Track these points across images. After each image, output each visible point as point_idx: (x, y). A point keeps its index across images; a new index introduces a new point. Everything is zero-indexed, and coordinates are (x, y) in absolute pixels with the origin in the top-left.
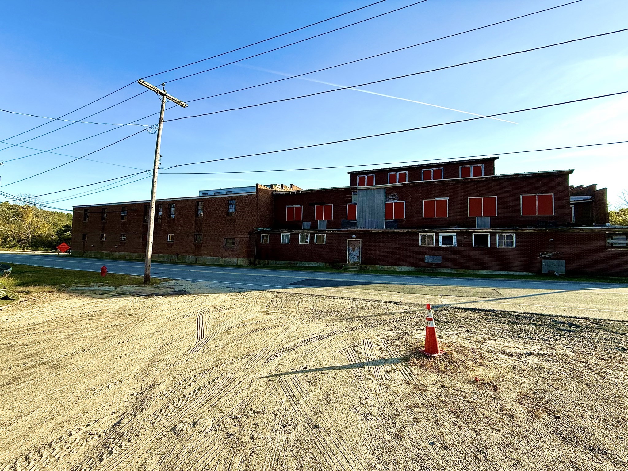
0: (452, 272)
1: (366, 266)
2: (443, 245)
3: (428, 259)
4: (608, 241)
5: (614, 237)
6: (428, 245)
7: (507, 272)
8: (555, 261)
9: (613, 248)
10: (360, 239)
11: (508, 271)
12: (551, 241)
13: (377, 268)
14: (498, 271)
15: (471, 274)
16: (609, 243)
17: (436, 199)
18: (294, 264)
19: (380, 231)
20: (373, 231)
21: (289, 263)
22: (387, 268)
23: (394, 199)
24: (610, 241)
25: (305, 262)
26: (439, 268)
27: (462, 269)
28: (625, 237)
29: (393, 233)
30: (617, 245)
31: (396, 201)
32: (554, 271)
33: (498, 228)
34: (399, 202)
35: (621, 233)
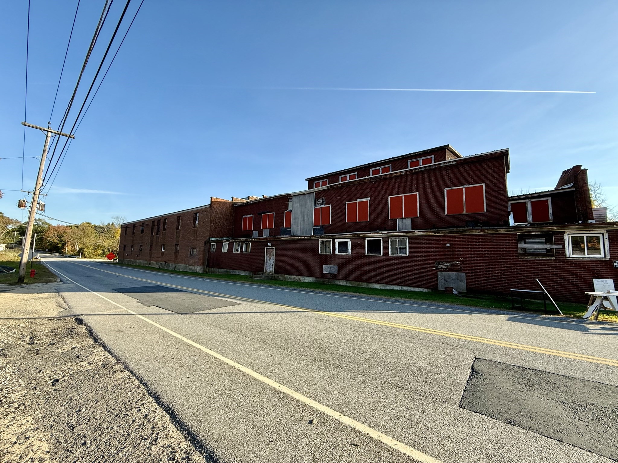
0: (347, 285)
1: (278, 275)
2: (338, 252)
3: (326, 269)
4: (519, 246)
5: (527, 240)
6: (326, 253)
7: (400, 287)
8: (453, 274)
9: (527, 256)
10: (274, 247)
11: (402, 285)
12: (448, 246)
13: (286, 278)
14: (392, 285)
15: (365, 288)
16: (521, 249)
17: (359, 200)
18: (229, 272)
19: (287, 238)
20: (282, 238)
21: (227, 272)
22: (294, 279)
23: (322, 204)
24: (522, 246)
25: (236, 271)
26: (336, 279)
27: (357, 281)
28: (543, 240)
29: (297, 240)
30: (532, 251)
31: (323, 206)
32: (453, 288)
33: (388, 232)
34: (326, 206)
35: (539, 233)
